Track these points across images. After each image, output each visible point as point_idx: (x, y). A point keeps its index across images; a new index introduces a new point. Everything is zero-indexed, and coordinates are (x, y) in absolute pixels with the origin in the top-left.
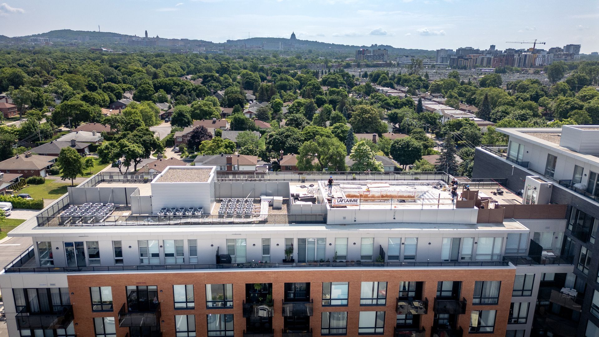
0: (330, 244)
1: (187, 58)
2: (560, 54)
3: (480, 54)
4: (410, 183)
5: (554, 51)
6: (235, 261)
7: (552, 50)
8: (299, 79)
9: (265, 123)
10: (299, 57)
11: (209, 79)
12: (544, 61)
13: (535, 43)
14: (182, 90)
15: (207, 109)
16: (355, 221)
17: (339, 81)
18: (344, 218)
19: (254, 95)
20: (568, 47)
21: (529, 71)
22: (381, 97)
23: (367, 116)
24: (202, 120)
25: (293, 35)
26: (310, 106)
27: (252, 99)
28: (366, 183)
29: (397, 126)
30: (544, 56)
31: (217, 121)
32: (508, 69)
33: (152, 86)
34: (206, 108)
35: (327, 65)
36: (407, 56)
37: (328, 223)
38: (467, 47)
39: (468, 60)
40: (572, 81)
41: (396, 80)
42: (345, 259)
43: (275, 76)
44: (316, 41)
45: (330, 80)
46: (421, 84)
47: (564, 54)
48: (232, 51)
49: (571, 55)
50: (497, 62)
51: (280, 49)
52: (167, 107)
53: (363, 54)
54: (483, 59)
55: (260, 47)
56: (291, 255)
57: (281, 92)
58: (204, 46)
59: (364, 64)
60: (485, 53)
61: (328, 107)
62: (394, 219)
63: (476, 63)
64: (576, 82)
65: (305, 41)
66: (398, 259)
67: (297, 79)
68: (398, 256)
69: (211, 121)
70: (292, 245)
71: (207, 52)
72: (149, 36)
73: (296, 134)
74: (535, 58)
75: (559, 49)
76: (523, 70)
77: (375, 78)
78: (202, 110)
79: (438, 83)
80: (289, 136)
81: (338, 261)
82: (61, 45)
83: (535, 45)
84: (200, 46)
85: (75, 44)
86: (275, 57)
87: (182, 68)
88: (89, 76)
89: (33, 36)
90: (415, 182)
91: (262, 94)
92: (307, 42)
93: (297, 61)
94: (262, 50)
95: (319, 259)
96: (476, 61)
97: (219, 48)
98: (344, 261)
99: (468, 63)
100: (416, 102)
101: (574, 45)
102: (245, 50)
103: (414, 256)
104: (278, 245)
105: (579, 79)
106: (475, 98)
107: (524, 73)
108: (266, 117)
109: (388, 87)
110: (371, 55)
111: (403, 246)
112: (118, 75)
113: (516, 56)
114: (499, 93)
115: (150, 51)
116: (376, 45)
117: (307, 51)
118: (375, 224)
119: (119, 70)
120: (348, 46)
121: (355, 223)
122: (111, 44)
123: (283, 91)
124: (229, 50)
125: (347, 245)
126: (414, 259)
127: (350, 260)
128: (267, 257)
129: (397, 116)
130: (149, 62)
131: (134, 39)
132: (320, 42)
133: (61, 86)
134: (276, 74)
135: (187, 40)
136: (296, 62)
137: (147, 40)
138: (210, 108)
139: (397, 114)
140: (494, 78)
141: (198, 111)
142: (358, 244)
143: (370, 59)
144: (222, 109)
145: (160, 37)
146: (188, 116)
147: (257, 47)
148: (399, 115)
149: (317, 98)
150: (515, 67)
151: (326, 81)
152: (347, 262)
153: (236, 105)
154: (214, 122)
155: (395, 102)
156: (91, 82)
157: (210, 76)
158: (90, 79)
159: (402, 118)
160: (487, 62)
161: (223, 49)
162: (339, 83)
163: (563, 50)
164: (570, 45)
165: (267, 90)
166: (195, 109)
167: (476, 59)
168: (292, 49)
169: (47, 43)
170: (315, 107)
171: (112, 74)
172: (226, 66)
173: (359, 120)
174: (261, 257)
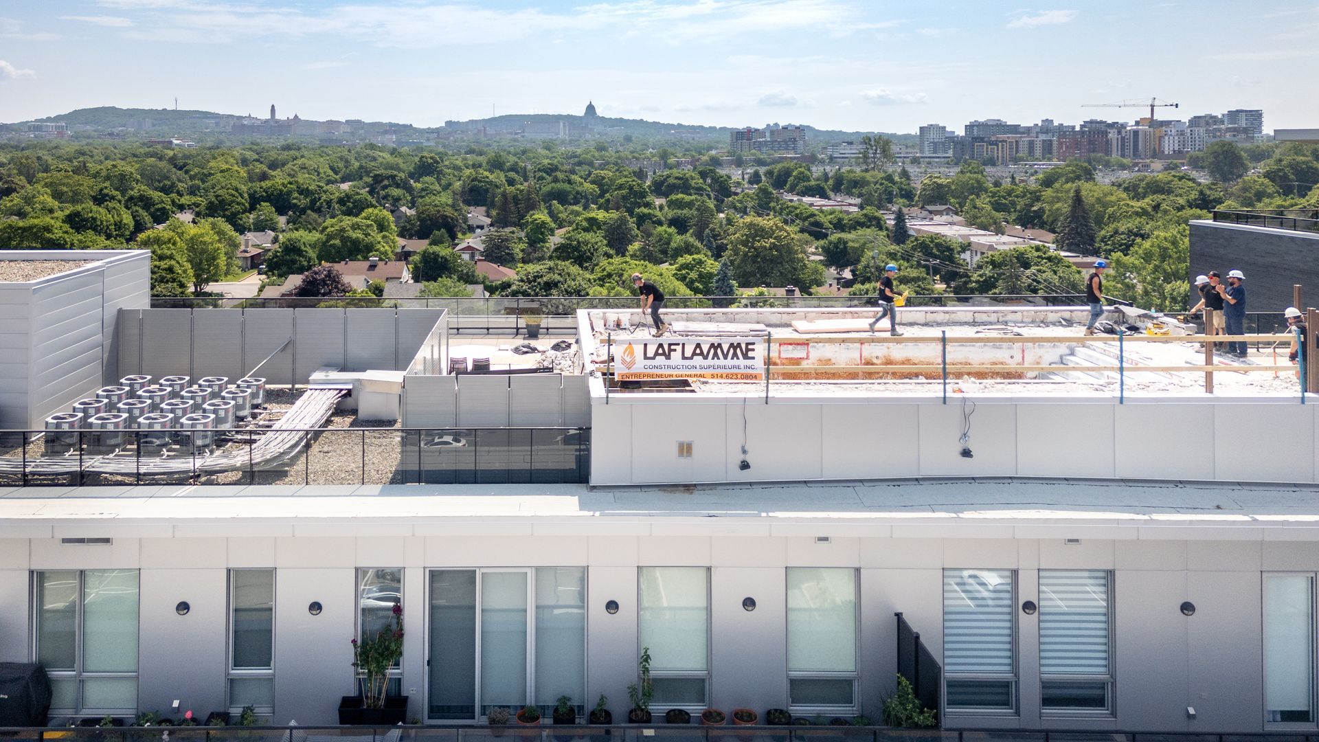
0: (612, 606)
1: (349, 151)
2: (1220, 130)
3: (1023, 133)
4: (984, 318)
5: (1202, 122)
6: (80, 702)
7: (1195, 121)
8: (598, 182)
9: (501, 268)
10: (601, 148)
11: (386, 182)
12: (1183, 143)
13: (1152, 106)
14: (313, 202)
15: (361, 236)
16: (745, 466)
17: (693, 185)
18: (685, 449)
19: (488, 216)
20: (1234, 115)
21: (1152, 165)
22: (798, 211)
23: (767, 243)
24: (343, 263)
25: (591, 108)
26: (619, 227)
27: (481, 224)
28: (785, 318)
29: (847, 274)
30: (1182, 133)
31: (381, 264)
32: (1099, 162)
33: (246, 195)
34: (357, 235)
35: (665, 162)
36: (850, 143)
37: (594, 480)
38: (988, 120)
39: (997, 145)
40: (1281, 174)
41: (831, 182)
42: (701, 698)
43: (542, 178)
44: (642, 120)
45: (671, 181)
46: (895, 191)
47: (1228, 130)
48: (455, 142)
49: (1245, 130)
50: (1067, 147)
51: (561, 136)
52: (270, 238)
53: (748, 139)
54: (1031, 144)
55: (516, 134)
56: (391, 672)
57: (551, 205)
58: (395, 132)
59: (750, 160)
60: (1034, 131)
61: (666, 231)
62: (966, 453)
63: (1017, 152)
64: (1292, 177)
65: (616, 119)
66: (1006, 703)
67: (593, 182)
68: (1006, 685)
69: (367, 264)
70: (398, 610)
71: (399, 142)
72: (277, 117)
73: (574, 280)
74: (1161, 138)
75: (1214, 119)
76: (1136, 164)
77: (780, 180)
78: (344, 240)
79: (939, 181)
80: (555, 284)
81: (659, 708)
82: (89, 137)
83: (1152, 110)
84: (386, 132)
85: (118, 135)
86: (548, 148)
87: (332, 168)
88: (108, 178)
89: (37, 121)
90: (1005, 314)
91: (504, 208)
92: (621, 121)
93: (596, 154)
94: (521, 139)
95: (549, 699)
96: (1017, 148)
97: (427, 135)
98: (695, 709)
99: (998, 152)
100: (891, 223)
101: (1246, 111)
102: (483, 139)
103: (1102, 686)
104: (316, 607)
105: (1296, 170)
106: (1042, 210)
107: (1139, 171)
108: (508, 254)
109: (813, 196)
110: (766, 141)
111: (1027, 622)
112: (180, 181)
113: (1112, 135)
114: (1105, 195)
115: (273, 142)
116: (776, 125)
117: (621, 140)
118: (861, 489)
119: (187, 172)
120: (712, 129)
121: (746, 476)
122: (195, 133)
123: (555, 202)
124: (448, 138)
125: (709, 609)
126: (1099, 702)
127: (726, 708)
128: (258, 679)
129: (845, 248)
130: (262, 160)
131: (246, 123)
132: (650, 120)
133: (34, 197)
134: (544, 175)
135: (359, 122)
136: (593, 156)
137: (272, 123)
138: (367, 235)
139: (845, 243)
140: (1074, 171)
141: (337, 242)
142: (768, 605)
143: (764, 149)
144: (401, 242)
145: (302, 117)
146: (312, 254)
147: (511, 134)
148: (850, 244)
149: (638, 214)
150: (1115, 156)
151: (662, 183)
152: (708, 716)
153: (437, 232)
154: (373, 267)
155: (835, 221)
156: (105, 191)
157: (388, 178)
158: (107, 184)
159: (859, 253)
160: (1044, 150)
161: (435, 138)
162: (693, 188)
163: (1222, 122)
164: (1237, 111)
165: (516, 200)
166: (330, 237)
167: (1017, 142)
168: (588, 136)
169: (61, 134)
170: (630, 229)
171: (167, 178)
172: (430, 161)
173: (746, 254)
174: (222, 683)
